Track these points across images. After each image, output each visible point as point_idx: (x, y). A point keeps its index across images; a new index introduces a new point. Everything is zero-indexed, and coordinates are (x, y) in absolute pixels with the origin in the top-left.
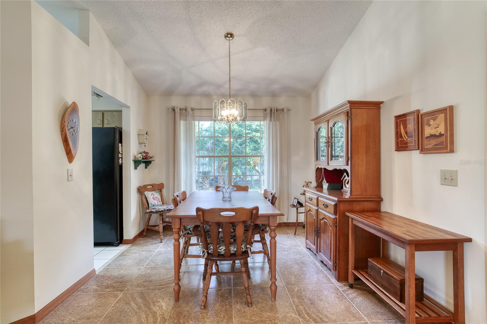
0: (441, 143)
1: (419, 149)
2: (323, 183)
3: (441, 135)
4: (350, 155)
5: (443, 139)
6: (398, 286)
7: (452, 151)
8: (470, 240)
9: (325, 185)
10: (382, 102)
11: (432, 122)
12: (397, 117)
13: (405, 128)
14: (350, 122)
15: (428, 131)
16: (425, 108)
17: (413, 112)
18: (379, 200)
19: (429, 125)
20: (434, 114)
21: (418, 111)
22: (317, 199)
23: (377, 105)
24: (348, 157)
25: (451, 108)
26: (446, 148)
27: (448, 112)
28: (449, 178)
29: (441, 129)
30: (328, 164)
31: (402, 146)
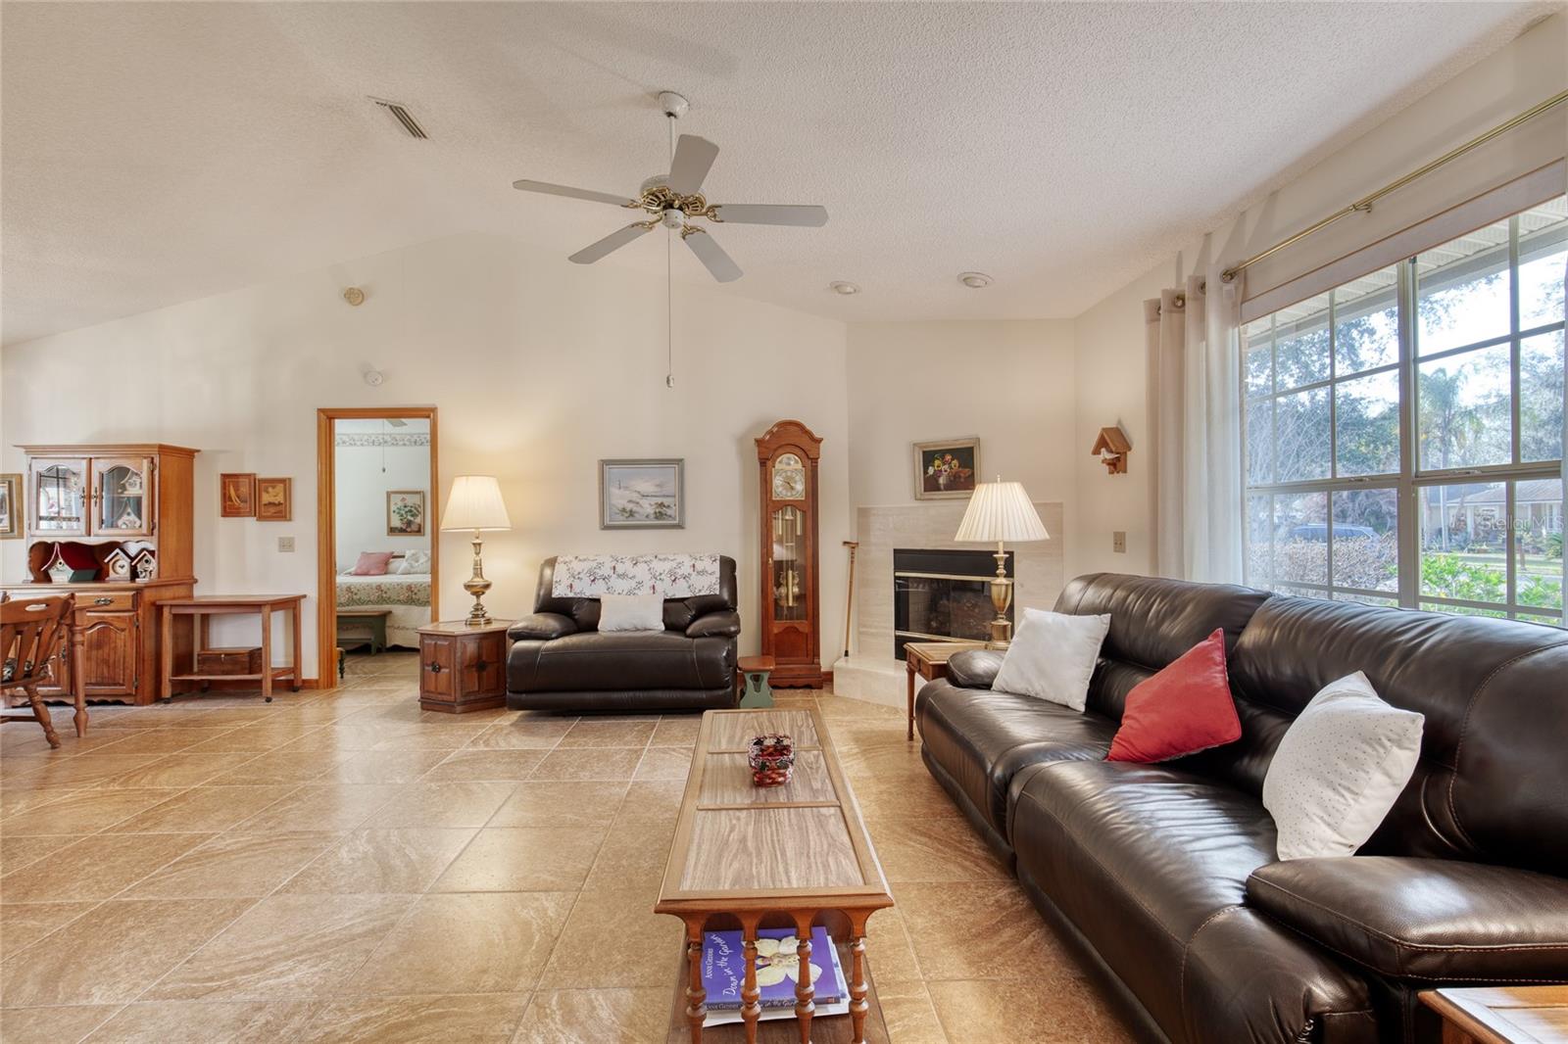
0: (280, 512)
1: (255, 515)
2: (52, 571)
3: (280, 504)
4: (156, 520)
5: (282, 508)
6: (246, 659)
7: (290, 520)
8: (305, 596)
9: (61, 574)
10: (198, 451)
11: (270, 489)
12: (225, 476)
13: (237, 490)
14: (156, 472)
15: (266, 498)
16: (262, 474)
17: (248, 475)
18: (191, 581)
19: (268, 492)
20: (273, 482)
21: (255, 474)
23: (190, 454)
24: (153, 523)
25: (290, 479)
26: (285, 517)
27: (286, 483)
28: (286, 545)
29: (280, 499)
30: (89, 534)
31: (229, 510)
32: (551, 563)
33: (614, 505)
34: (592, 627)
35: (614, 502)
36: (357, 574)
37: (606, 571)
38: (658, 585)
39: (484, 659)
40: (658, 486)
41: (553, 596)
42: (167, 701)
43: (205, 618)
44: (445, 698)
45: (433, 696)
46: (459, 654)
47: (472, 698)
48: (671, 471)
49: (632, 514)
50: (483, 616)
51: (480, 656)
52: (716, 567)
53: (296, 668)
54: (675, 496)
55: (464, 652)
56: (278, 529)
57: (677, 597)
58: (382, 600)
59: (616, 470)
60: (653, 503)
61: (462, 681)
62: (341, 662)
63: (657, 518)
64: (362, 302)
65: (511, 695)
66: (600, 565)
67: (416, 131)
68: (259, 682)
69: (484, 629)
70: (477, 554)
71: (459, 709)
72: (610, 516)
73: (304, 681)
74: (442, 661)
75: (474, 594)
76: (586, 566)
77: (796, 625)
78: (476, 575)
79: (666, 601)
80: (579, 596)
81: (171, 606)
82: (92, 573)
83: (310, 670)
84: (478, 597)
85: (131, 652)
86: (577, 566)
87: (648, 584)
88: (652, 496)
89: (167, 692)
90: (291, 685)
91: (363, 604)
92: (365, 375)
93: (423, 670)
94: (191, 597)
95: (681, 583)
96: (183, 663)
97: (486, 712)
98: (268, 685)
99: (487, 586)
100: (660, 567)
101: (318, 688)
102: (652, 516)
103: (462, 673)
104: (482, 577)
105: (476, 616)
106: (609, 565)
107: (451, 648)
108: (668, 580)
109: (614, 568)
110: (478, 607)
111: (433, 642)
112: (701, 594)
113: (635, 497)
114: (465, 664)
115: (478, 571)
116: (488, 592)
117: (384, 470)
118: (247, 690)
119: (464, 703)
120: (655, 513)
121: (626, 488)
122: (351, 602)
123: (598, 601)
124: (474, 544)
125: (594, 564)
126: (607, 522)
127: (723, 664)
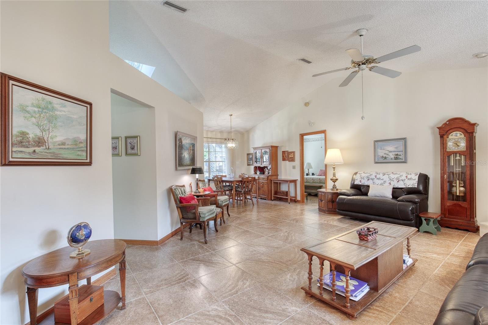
0: (293, 160)
1: (288, 160)
2: (257, 172)
3: (293, 158)
4: (271, 162)
6: (286, 193)
7: (295, 161)
8: (298, 180)
9: (258, 173)
11: (291, 154)
12: (283, 152)
13: (285, 155)
14: (271, 152)
15: (290, 156)
18: (277, 175)
20: (291, 152)
21: (288, 151)
22: (259, 177)
23: (277, 147)
24: (268, 162)
27: (294, 152)
28: (294, 167)
29: (293, 156)
30: (261, 165)
31: (284, 159)
32: (356, 174)
33: (379, 155)
34: (366, 194)
35: (379, 154)
36: (319, 176)
37: (373, 177)
38: (392, 182)
39: (334, 200)
40: (396, 148)
41: (355, 184)
42: (273, 200)
43: (280, 183)
44: (324, 209)
45: (321, 208)
46: (326, 198)
47: (330, 210)
48: (402, 143)
49: (385, 158)
50: (336, 188)
51: (332, 199)
52: (417, 177)
53: (296, 197)
54: (402, 151)
55: (328, 197)
56: (292, 164)
57: (399, 187)
58: (320, 183)
59: (380, 143)
60: (393, 154)
61: (327, 205)
62: (307, 197)
63: (395, 159)
64: (308, 106)
65: (338, 210)
66: (371, 175)
67: (309, 62)
68: (287, 199)
69: (335, 191)
70: (334, 170)
71: (326, 212)
72: (378, 159)
73: (298, 200)
74: (323, 199)
75: (333, 182)
76: (366, 175)
77: (460, 204)
78: (334, 176)
79: (394, 188)
80: (363, 184)
81: (273, 180)
82: (263, 173)
83: (299, 198)
84: (334, 182)
85: (267, 189)
86: (363, 175)
87: (388, 182)
88: (393, 152)
89: (273, 199)
90: (295, 201)
91: (316, 183)
92: (309, 124)
93: (319, 200)
94: (277, 178)
95: (401, 182)
96: (276, 193)
97: (334, 215)
98: (289, 200)
99: (337, 180)
100: (392, 176)
101: (300, 202)
102: (394, 159)
103: (327, 203)
104: (335, 177)
105: (334, 188)
106: (374, 174)
107: (325, 196)
108: (396, 181)
109: (376, 176)
110: (334, 185)
111: (321, 194)
112: (409, 187)
113: (387, 152)
114: (329, 200)
115: (334, 175)
116: (337, 181)
117: (322, 147)
118: (286, 200)
119: (327, 211)
120: (395, 157)
121: (383, 149)
122: (313, 182)
123: (369, 186)
124: (333, 168)
125: (369, 175)
126: (377, 161)
127: (410, 212)
